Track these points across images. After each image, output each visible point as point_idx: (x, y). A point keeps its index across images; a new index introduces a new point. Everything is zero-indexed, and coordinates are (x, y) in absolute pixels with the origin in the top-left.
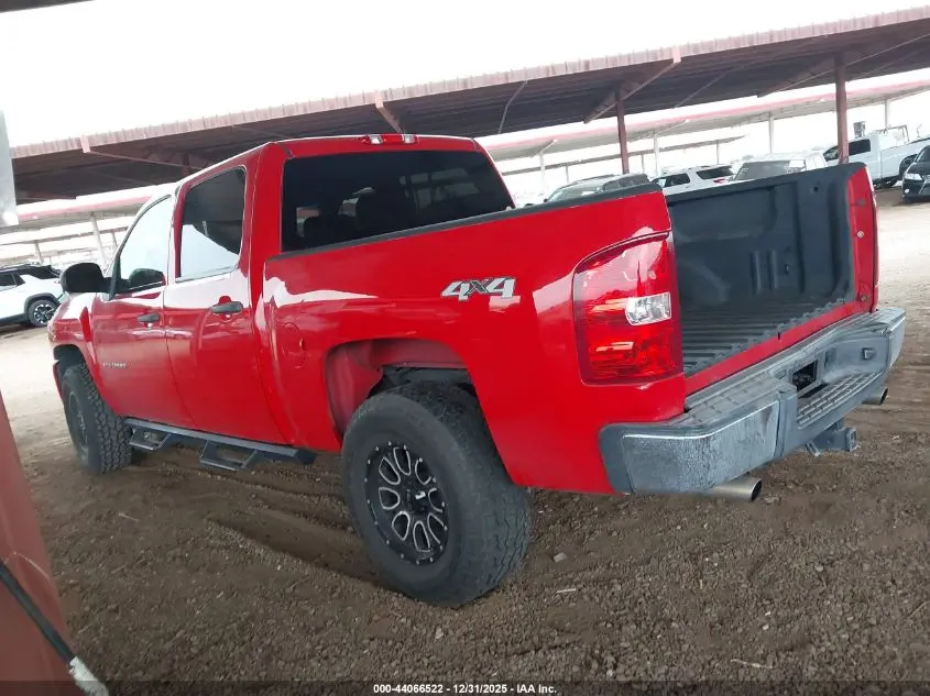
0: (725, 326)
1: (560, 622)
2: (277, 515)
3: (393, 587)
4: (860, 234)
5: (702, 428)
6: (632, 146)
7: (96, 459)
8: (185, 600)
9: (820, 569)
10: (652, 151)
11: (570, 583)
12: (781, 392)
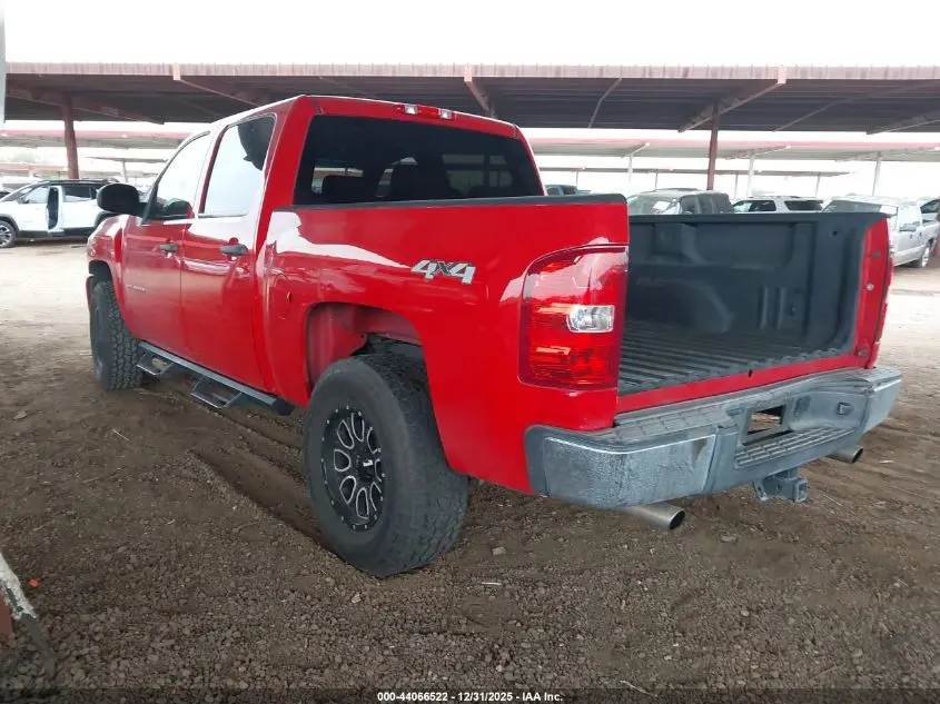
0: (704, 354)
1: (474, 612)
2: (255, 459)
3: (328, 546)
4: (870, 287)
5: (619, 445)
6: (721, 164)
7: (108, 374)
8: (140, 519)
9: (745, 613)
10: (745, 173)
11: (498, 577)
12: (720, 427)
